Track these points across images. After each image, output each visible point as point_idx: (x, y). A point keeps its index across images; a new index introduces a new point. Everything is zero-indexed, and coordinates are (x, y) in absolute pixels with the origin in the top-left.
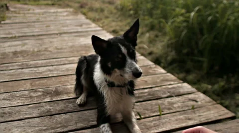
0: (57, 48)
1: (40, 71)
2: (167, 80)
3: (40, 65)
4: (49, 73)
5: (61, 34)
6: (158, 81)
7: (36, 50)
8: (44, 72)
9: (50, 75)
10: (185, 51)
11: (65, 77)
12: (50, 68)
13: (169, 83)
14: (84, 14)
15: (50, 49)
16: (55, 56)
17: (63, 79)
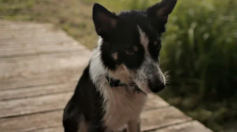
0: (33, 73)
1: (10, 107)
2: (172, 117)
3: (10, 97)
4: (21, 108)
5: (38, 54)
6: (161, 118)
7: (7, 75)
8: (14, 107)
9: (22, 113)
10: (179, 72)
11: (41, 115)
12: (24, 101)
13: (175, 121)
14: (65, 30)
15: (24, 74)
16: (30, 84)
17: (39, 118)
